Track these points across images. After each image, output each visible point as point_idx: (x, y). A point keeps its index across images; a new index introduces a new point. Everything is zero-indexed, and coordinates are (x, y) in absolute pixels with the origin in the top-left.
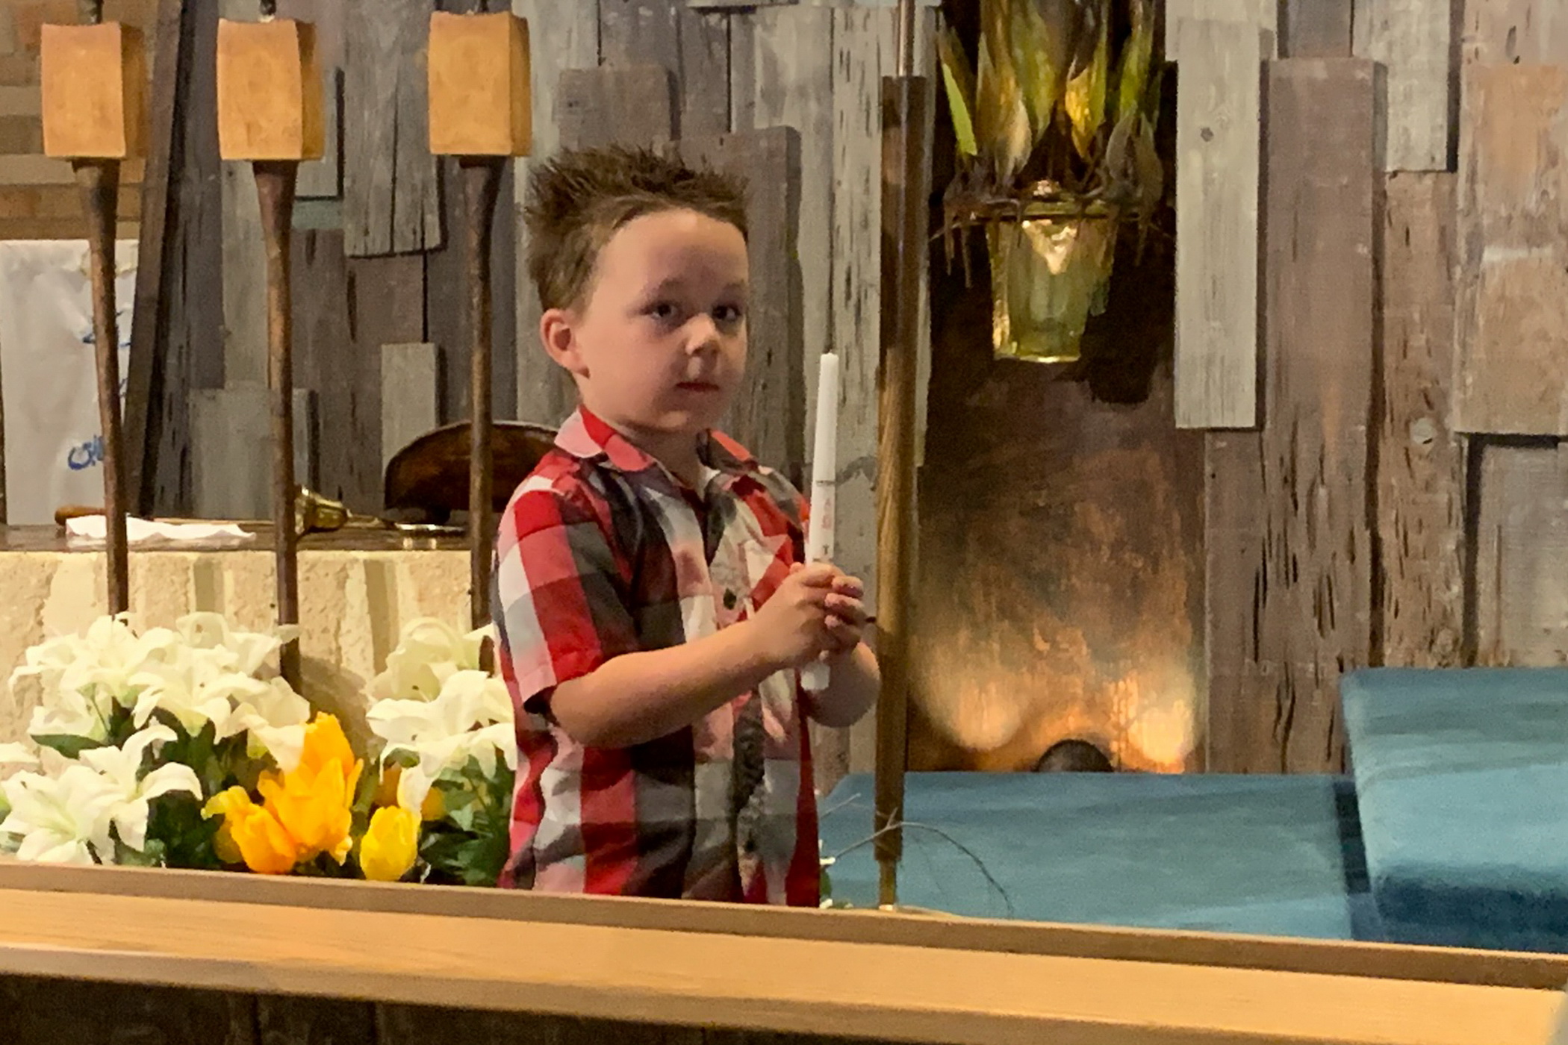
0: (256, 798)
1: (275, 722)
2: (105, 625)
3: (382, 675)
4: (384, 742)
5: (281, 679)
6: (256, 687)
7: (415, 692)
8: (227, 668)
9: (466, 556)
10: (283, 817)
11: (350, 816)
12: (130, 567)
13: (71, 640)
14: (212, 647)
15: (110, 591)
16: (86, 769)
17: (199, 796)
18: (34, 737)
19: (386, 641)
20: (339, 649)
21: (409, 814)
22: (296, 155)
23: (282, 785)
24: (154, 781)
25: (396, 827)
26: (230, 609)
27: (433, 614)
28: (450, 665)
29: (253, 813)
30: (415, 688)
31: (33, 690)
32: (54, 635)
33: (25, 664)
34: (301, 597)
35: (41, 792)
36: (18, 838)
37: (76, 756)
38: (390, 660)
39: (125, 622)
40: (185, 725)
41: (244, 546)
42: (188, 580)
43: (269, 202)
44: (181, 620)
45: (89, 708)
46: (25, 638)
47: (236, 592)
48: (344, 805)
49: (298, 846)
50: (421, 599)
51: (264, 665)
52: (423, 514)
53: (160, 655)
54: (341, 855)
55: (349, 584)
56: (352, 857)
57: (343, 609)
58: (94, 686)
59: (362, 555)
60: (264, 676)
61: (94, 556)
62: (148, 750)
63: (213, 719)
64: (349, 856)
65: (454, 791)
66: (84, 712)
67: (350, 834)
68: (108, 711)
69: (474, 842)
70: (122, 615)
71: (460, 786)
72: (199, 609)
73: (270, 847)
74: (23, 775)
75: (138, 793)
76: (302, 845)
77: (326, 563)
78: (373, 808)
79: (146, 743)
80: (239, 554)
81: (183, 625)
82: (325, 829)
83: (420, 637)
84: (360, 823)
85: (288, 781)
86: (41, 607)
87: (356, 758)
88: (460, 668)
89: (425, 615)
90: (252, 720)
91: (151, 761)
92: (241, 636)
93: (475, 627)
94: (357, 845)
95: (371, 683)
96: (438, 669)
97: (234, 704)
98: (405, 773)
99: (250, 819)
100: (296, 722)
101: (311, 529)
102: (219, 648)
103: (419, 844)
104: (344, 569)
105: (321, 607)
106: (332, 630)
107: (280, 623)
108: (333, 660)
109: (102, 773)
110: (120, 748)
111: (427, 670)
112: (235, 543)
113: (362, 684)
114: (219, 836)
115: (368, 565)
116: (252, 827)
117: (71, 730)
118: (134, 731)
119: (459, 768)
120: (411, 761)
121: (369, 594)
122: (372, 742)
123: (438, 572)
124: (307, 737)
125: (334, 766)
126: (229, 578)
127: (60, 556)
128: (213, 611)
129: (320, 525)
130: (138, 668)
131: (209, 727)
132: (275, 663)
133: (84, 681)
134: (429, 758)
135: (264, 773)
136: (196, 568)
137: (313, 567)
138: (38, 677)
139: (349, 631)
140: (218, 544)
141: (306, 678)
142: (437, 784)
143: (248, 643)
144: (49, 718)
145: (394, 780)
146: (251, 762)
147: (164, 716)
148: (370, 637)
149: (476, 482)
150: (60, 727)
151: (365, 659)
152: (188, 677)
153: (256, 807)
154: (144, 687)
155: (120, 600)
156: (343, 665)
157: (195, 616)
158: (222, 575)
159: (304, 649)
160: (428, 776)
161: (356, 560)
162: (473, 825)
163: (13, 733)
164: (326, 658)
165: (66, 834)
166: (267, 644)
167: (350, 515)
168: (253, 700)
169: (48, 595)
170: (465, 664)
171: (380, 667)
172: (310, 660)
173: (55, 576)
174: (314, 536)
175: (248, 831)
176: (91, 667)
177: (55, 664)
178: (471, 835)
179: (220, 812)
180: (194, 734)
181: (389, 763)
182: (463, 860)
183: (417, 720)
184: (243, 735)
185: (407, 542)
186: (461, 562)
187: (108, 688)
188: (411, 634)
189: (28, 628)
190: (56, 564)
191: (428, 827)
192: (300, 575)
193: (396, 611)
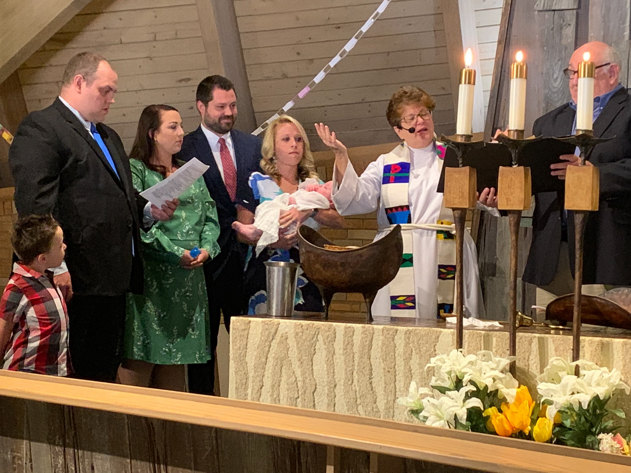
0: (500, 411)
1: (507, 388)
2: (455, 352)
3: (542, 374)
4: (542, 396)
5: (510, 373)
6: (502, 375)
7: (553, 381)
8: (493, 369)
9: (571, 337)
10: (508, 418)
11: (530, 420)
12: (464, 334)
13: (444, 356)
14: (488, 362)
15: (457, 342)
16: (448, 398)
17: (482, 409)
18: (432, 386)
19: (544, 364)
20: (529, 365)
21: (550, 420)
22: (522, 209)
23: (509, 408)
24: (469, 403)
25: (545, 424)
26: (494, 350)
27: (560, 356)
28: (565, 373)
29: (499, 416)
30: (553, 379)
31: (432, 372)
32: (439, 354)
33: (430, 363)
34: (517, 347)
35: (433, 404)
36: (426, 418)
37: (445, 394)
38: (545, 369)
39: (461, 352)
40: (479, 386)
41: (500, 330)
42: (481, 340)
43: (512, 223)
44: (478, 352)
45: (449, 378)
46: (430, 355)
47: (496, 345)
48: (528, 416)
49: (513, 428)
50: (556, 351)
51: (504, 368)
52: (558, 322)
53: (471, 363)
54: (527, 432)
55: (533, 344)
56: (530, 433)
57: (531, 352)
58: (451, 371)
59: (537, 335)
60: (504, 371)
61: (452, 330)
62: (467, 393)
63: (488, 384)
64: (530, 432)
65: (565, 414)
66: (447, 379)
67: (530, 426)
68: (455, 380)
69: (571, 431)
70: (460, 350)
71: (567, 413)
72: (484, 349)
73: (504, 427)
74: (429, 398)
75: (463, 406)
76: (515, 427)
77: (526, 337)
78: (538, 418)
79: (467, 390)
80: (498, 332)
81: (479, 354)
82: (522, 422)
83: (555, 363)
84: (534, 422)
85: (510, 406)
86: (436, 345)
87: (533, 401)
88: (568, 374)
89: (557, 356)
90: (500, 386)
91: (468, 396)
92: (497, 359)
93: (573, 361)
94: (532, 429)
95: (539, 376)
96: (560, 374)
97: (494, 380)
98: (549, 407)
99: (498, 418)
100: (514, 388)
101: (521, 326)
102: (490, 362)
103: (553, 431)
104: (531, 339)
105: (523, 351)
106: (527, 358)
107: (510, 355)
108: (527, 368)
109: (453, 399)
110: (458, 391)
111: (557, 373)
112: (497, 328)
113: (536, 377)
114: (488, 422)
115: (539, 338)
116: (499, 420)
117: (443, 385)
118: (463, 386)
119: (566, 407)
120: (551, 403)
121: (539, 348)
122: (538, 396)
123: (562, 342)
124: (517, 392)
125: (526, 402)
126: (494, 340)
127: (442, 330)
128: (489, 350)
129: (524, 324)
130: (465, 367)
131: (486, 387)
132: (508, 368)
133: (448, 369)
134: (556, 403)
135: (503, 403)
136: (484, 336)
137: (521, 338)
138: (434, 367)
139: (532, 359)
140: (491, 328)
141: (517, 374)
142: (559, 411)
143: (499, 361)
144: (436, 381)
145: (545, 409)
146: (499, 399)
147: (472, 382)
148: (539, 362)
149: (576, 314)
150: (440, 383)
151: (537, 369)
152: (480, 371)
153: (500, 414)
154: (466, 373)
155: (460, 344)
156: (530, 370)
157: (483, 351)
158: (492, 339)
159: (517, 364)
160: (556, 409)
161: (535, 337)
162: (571, 426)
163: (425, 384)
164: (524, 367)
165: (441, 418)
166: (505, 362)
167: (534, 322)
168: (500, 379)
169: (438, 342)
170: (570, 373)
171: (542, 372)
172: (519, 368)
173: (440, 336)
174: (521, 328)
175: (497, 422)
176: (450, 366)
177: (439, 363)
178: (570, 429)
179: (489, 414)
180: (481, 389)
181: (543, 403)
182: (567, 437)
183: (553, 390)
184: (497, 391)
185: (552, 332)
186: (570, 339)
187: (455, 372)
188: (552, 362)
189: (431, 352)
190: (441, 332)
191: (555, 425)
192: (517, 340)
193: (548, 353)
